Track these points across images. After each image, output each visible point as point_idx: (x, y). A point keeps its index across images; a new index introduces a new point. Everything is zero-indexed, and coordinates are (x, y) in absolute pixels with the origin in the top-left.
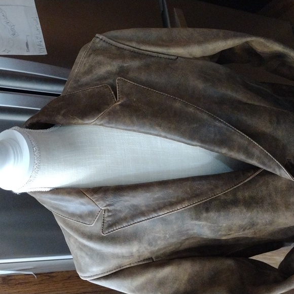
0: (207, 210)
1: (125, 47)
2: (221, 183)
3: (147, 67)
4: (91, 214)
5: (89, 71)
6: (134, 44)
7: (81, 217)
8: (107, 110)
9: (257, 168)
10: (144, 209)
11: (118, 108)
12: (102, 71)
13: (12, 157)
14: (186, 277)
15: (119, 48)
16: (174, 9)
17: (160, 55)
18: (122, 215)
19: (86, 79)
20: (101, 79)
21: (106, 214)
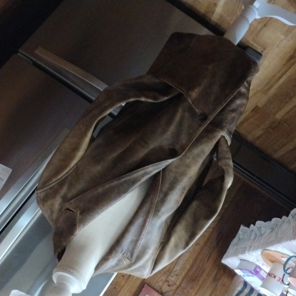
0: (159, 211)
1: (53, 185)
2: (151, 197)
3: (71, 185)
4: (120, 261)
5: (52, 212)
6: (54, 180)
7: (117, 265)
8: (78, 222)
9: (159, 173)
10: (135, 238)
11: (80, 216)
12: (57, 206)
13: (68, 283)
14: (183, 232)
15: (51, 188)
16: (36, 52)
17: (70, 172)
18: (131, 249)
19: (54, 216)
20: (60, 210)
21: (125, 255)
